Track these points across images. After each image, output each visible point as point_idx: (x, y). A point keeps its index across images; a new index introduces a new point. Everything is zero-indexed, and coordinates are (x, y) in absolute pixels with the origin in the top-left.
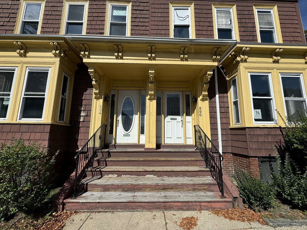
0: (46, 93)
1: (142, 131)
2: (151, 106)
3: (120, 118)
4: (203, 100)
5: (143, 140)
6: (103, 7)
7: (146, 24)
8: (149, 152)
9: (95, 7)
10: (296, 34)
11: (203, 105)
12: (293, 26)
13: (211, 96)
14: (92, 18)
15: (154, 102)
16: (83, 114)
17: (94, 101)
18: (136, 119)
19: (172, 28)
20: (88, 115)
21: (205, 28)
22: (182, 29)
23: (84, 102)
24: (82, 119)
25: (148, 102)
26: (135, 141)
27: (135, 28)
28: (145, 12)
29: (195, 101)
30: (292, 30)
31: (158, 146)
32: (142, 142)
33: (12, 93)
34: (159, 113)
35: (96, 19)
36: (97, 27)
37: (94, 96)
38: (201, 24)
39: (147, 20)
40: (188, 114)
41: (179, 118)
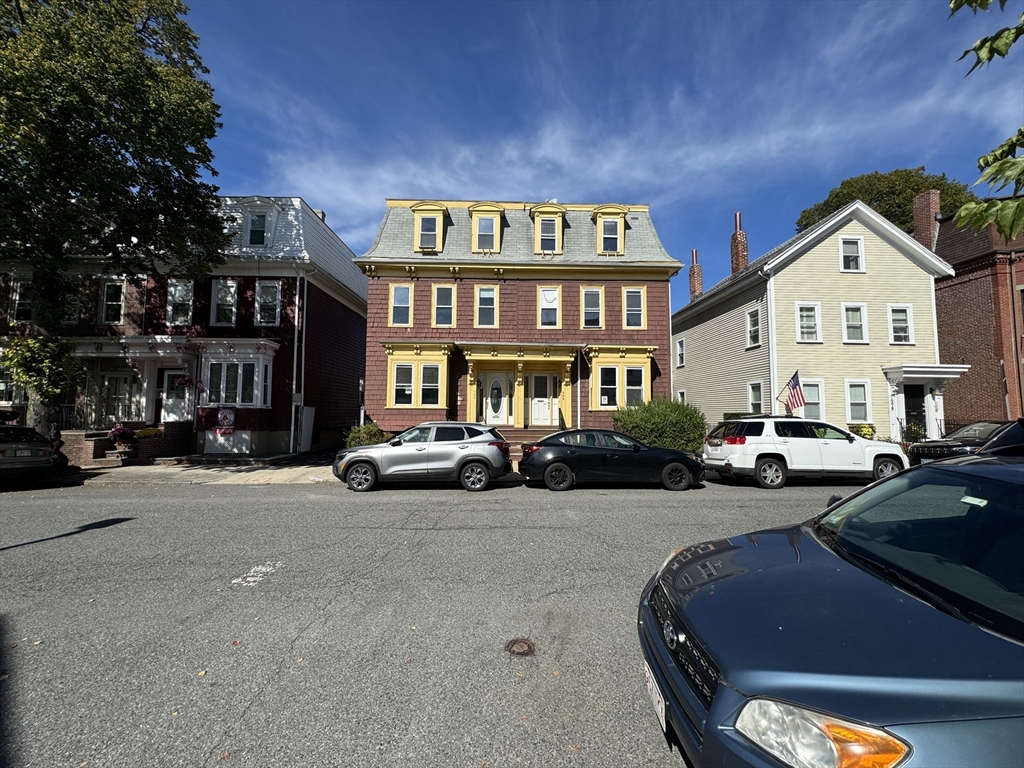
0: (439, 384)
1: (511, 414)
2: (519, 390)
3: (489, 400)
4: (566, 385)
5: (512, 421)
6: (471, 291)
7: (514, 309)
8: (518, 430)
9: (463, 291)
10: (661, 318)
11: (566, 390)
12: (660, 309)
13: (574, 381)
14: (461, 304)
15: (523, 387)
16: (459, 398)
17: (469, 386)
18: (505, 401)
19: (539, 312)
20: (465, 400)
21: (572, 313)
22: (549, 313)
23: (460, 388)
24: (459, 403)
25: (516, 387)
26: (505, 423)
27: (504, 314)
28: (512, 296)
29: (560, 386)
30: (658, 313)
31: (526, 427)
32: (511, 423)
33: (412, 384)
34: (526, 395)
35: (465, 304)
36: (467, 313)
37: (469, 382)
38: (568, 308)
39: (515, 305)
40: (555, 396)
41: (546, 400)
